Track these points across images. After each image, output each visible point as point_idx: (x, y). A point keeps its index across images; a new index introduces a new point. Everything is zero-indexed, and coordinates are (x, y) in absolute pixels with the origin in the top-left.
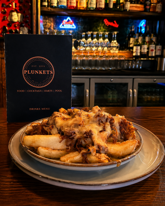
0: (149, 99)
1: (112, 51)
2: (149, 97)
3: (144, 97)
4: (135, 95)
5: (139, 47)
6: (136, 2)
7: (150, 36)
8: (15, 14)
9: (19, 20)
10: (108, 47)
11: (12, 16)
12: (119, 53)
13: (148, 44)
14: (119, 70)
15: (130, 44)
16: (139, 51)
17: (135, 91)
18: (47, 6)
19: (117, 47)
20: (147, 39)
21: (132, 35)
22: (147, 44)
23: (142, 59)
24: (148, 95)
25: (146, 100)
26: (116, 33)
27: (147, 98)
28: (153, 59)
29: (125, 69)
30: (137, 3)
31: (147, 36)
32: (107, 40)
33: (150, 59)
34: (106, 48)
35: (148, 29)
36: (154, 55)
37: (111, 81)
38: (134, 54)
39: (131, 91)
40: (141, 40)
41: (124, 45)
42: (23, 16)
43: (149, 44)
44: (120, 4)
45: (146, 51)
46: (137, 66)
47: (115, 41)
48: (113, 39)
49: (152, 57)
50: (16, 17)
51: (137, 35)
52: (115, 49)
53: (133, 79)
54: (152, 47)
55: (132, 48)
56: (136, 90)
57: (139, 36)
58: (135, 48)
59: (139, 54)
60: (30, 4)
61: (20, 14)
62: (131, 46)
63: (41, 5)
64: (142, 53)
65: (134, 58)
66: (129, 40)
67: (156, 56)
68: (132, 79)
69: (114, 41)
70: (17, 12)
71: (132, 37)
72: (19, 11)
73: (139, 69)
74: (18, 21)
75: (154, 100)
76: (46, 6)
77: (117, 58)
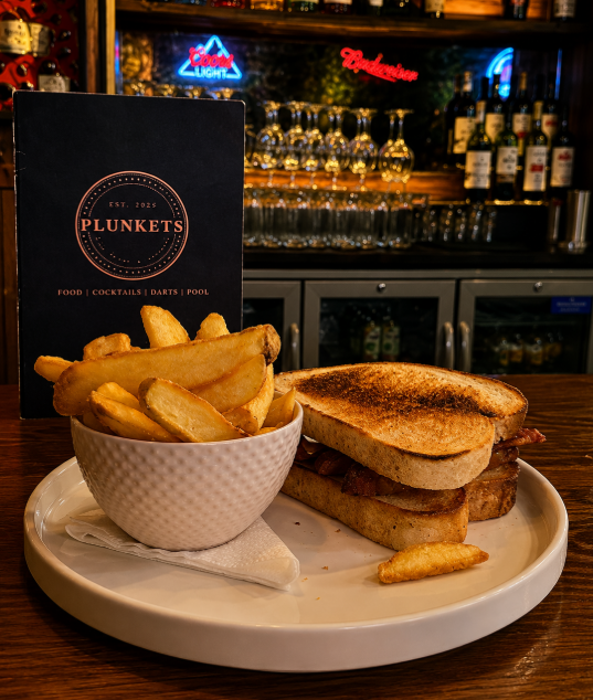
0: (518, 359)
2: (515, 348)
3: (497, 349)
4: (466, 343)
5: (486, 156)
7: (531, 111)
8: (18, 26)
9: (36, 49)
10: (368, 162)
11: (8, 32)
13: (521, 142)
15: (455, 142)
16: (487, 170)
17: (466, 328)
20: (520, 123)
21: (462, 105)
22: (517, 145)
23: (497, 202)
24: (512, 340)
25: (505, 362)
26: (401, 113)
27: (511, 354)
28: (539, 203)
31: (519, 111)
33: (527, 202)
34: (359, 165)
35: (523, 86)
36: (543, 187)
38: (468, 184)
39: (449, 326)
40: (498, 126)
41: (432, 153)
42: (50, 35)
43: (526, 144)
45: (514, 168)
46: (476, 228)
47: (401, 142)
48: (391, 134)
49: (534, 195)
50: (24, 38)
51: (481, 106)
52: (397, 167)
53: (458, 281)
54: (538, 154)
55: (462, 158)
56: (468, 323)
57: (489, 110)
58: (471, 158)
59: (485, 184)
61: (37, 28)
62: (458, 150)
64: (499, 180)
66: (452, 126)
68: (454, 282)
69: (395, 140)
70: (28, 20)
71: (463, 114)
72: (32, 15)
74: (30, 53)
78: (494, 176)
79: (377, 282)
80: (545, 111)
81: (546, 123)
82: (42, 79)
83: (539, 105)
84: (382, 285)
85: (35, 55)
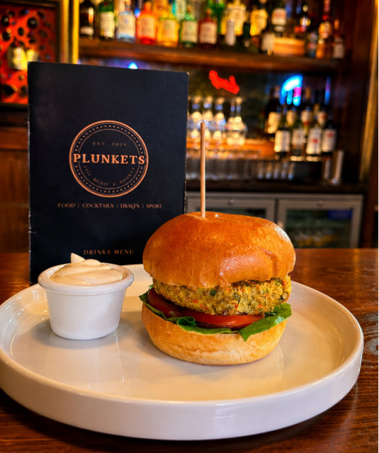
1: (230, 141)
5: (288, 135)
6: (284, 34)
7: (312, 109)
10: (222, 132)
12: (246, 144)
13: (306, 127)
14: (247, 181)
15: (269, 126)
16: (287, 141)
18: (91, 37)
19: (241, 133)
20: (305, 116)
21: (274, 106)
22: (304, 128)
23: (294, 159)
24: (305, 233)
27: (305, 240)
29: (259, 180)
30: (288, 36)
31: (305, 110)
32: (220, 116)
33: (310, 159)
34: (218, 135)
35: (308, 95)
36: (318, 151)
37: (229, 204)
38: (277, 149)
40: (294, 118)
41: (255, 129)
43: (309, 128)
44: (250, 36)
45: (302, 141)
47: (238, 119)
48: (232, 113)
49: (313, 155)
52: (236, 135)
53: (277, 201)
54: (315, 133)
55: (273, 135)
57: (289, 109)
58: (279, 136)
59: (287, 149)
62: (271, 130)
64: (295, 148)
65: (277, 157)
66: (267, 117)
67: (323, 154)
68: (274, 201)
69: (234, 117)
71: (275, 110)
73: (286, 181)
76: (89, 35)
77: (241, 156)
78: (291, 145)
80: (321, 110)
81: (320, 117)
83: (317, 107)
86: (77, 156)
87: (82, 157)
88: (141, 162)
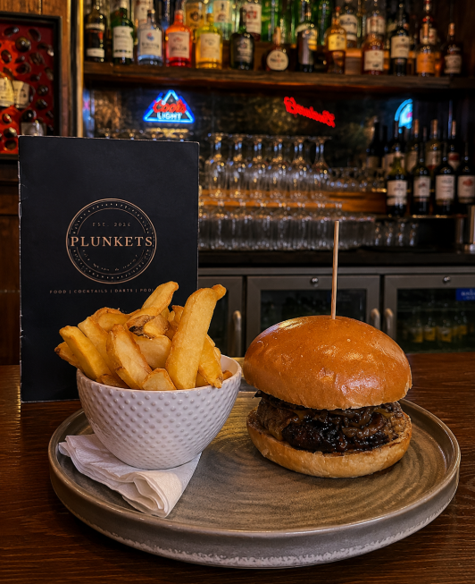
0: (431, 338)
2: (429, 329)
3: (414, 330)
8: (4, 83)
9: (18, 102)
17: (390, 312)
18: (102, 60)
24: (426, 323)
37: (312, 283)
39: (376, 312)
42: (31, 93)
50: (8, 93)
53: (382, 276)
56: (393, 310)
60: (52, 54)
61: (20, 85)
63: (87, 58)
68: (378, 277)
70: (13, 79)
72: (15, 74)
74: (14, 105)
75: (448, 339)
76: (99, 58)
79: (310, 277)
82: (24, 126)
84: (315, 280)
85: (18, 106)
86: (75, 239)
87: (80, 240)
88: (149, 244)
